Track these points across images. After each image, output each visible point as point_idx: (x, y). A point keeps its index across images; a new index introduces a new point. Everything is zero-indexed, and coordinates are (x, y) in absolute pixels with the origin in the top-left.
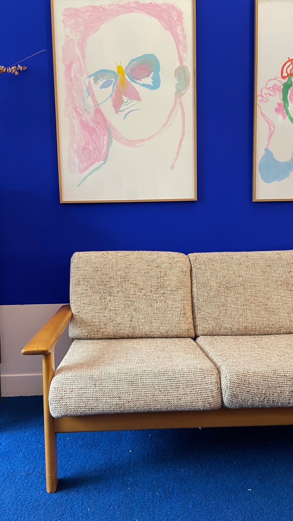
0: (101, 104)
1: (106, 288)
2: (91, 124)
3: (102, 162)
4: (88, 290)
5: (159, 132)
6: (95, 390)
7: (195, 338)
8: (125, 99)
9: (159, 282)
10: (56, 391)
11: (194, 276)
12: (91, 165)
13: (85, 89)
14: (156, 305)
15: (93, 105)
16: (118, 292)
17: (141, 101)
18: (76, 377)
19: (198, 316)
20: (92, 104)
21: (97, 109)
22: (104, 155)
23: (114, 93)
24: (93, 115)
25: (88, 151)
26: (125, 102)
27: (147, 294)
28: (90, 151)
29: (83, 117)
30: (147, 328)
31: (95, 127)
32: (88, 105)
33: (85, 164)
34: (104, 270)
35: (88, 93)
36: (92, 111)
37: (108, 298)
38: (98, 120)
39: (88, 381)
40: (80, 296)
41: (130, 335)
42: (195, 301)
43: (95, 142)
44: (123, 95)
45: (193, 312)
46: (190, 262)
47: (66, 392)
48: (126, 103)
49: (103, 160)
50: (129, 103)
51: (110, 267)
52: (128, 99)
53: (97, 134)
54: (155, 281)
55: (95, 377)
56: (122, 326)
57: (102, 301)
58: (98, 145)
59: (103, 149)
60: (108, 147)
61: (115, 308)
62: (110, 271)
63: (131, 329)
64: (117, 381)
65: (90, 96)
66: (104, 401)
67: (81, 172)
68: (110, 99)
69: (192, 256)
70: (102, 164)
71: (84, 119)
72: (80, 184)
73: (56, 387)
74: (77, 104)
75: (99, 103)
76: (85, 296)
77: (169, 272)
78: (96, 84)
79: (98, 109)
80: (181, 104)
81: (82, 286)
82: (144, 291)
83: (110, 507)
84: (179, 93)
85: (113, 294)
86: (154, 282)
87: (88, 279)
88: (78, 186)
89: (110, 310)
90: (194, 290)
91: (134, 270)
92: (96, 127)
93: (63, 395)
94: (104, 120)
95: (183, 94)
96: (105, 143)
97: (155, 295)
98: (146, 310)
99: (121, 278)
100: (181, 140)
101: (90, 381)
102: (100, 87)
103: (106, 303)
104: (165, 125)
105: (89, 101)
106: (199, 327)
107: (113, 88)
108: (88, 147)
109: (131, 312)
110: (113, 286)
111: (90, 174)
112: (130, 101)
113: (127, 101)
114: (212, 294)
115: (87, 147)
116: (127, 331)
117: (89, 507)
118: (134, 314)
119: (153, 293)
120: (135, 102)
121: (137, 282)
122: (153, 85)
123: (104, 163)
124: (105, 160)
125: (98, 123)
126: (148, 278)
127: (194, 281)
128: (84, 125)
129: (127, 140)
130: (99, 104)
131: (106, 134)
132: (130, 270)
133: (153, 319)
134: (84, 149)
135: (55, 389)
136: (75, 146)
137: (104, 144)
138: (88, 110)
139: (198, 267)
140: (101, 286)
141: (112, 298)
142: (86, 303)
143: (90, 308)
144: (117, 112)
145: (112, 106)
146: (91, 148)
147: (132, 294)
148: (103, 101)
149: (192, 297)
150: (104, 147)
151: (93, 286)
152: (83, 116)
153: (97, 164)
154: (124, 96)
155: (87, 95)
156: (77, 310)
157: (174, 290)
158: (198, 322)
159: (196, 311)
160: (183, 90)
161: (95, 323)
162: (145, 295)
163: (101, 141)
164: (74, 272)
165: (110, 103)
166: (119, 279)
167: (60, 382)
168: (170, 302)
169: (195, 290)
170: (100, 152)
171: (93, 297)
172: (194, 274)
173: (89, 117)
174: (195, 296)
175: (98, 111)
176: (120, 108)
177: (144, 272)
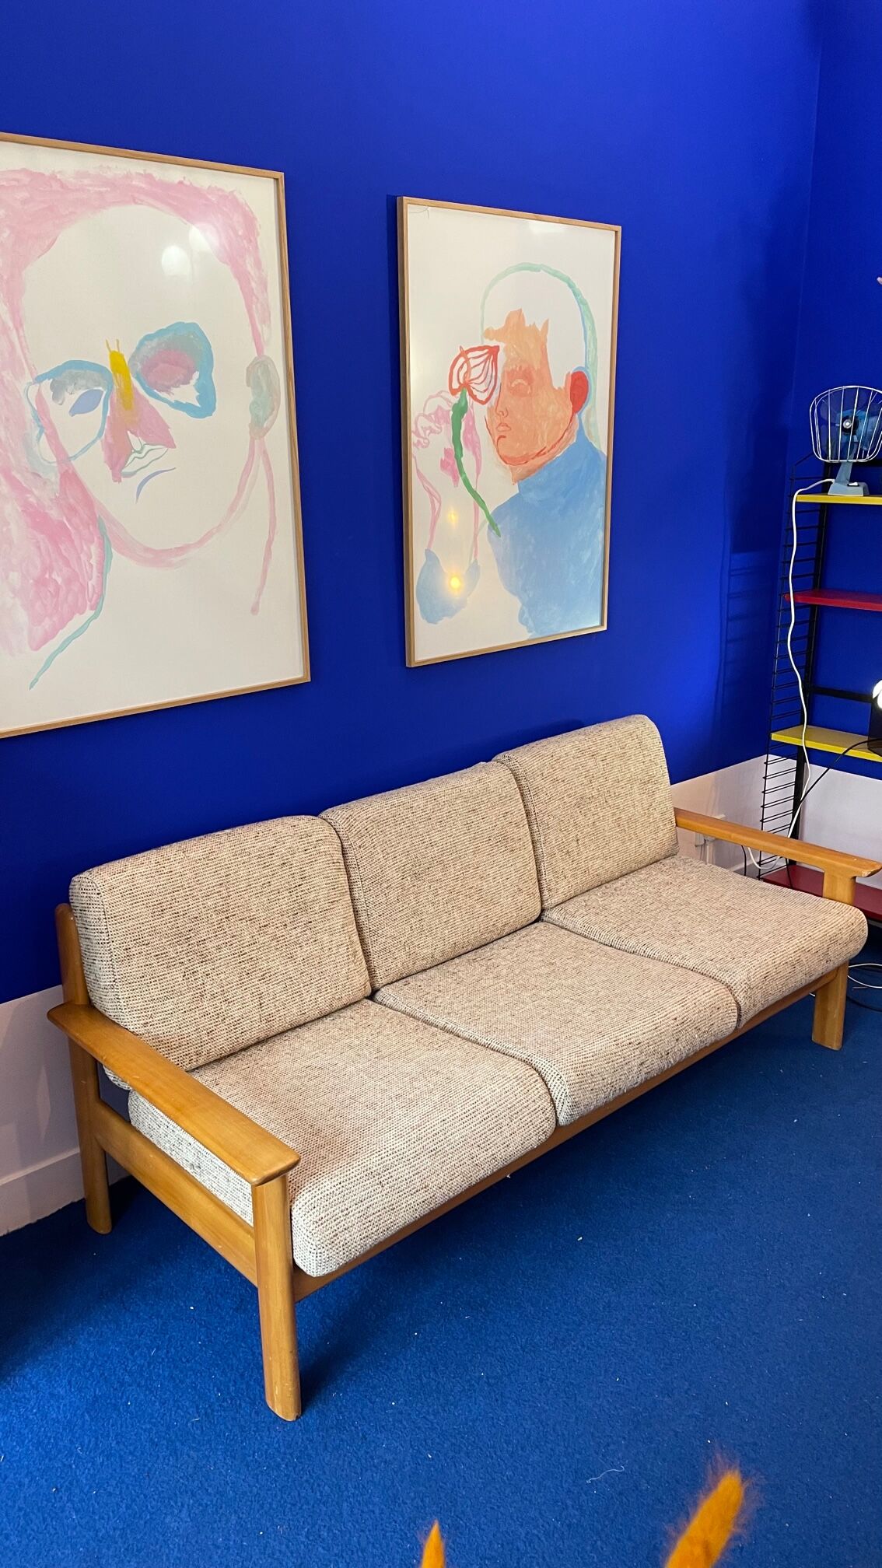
0: (75, 457)
1: (190, 947)
2: (54, 513)
3: (89, 613)
4: (155, 965)
5: (220, 525)
6: (384, 1193)
7: (371, 997)
8: (136, 442)
9: (295, 898)
10: (321, 1227)
11: (354, 866)
12: (63, 624)
13: (29, 415)
14: (300, 954)
15: (55, 460)
16: (218, 948)
17: (174, 447)
19: (374, 949)
20: (51, 457)
21: (67, 471)
22: (93, 596)
23: (106, 427)
24: (57, 487)
25: (51, 589)
26: (135, 451)
27: (277, 933)
28: (58, 588)
29: (28, 495)
30: (294, 1010)
31: (66, 522)
32: (42, 461)
33: (47, 624)
34: (177, 904)
35: (39, 429)
36: (54, 477)
37: (201, 969)
38: (72, 501)
39: (368, 1182)
40: (137, 984)
41: (262, 1036)
42: (363, 918)
43: (67, 563)
44: (128, 432)
45: (362, 940)
46: (338, 835)
47: (338, 1221)
48: (140, 452)
49: (92, 609)
50: (147, 452)
51: (187, 893)
52: (143, 442)
53: (72, 541)
54: (286, 899)
55: (375, 1169)
56: (245, 1025)
57: (190, 980)
58: (77, 570)
59: (90, 580)
60: (102, 573)
61: (222, 989)
62: (191, 903)
63: (264, 1025)
64: (412, 1160)
65: (43, 436)
67: (37, 648)
68: (99, 442)
70: (90, 620)
71: (32, 500)
72: (36, 680)
73: (316, 1219)
74: (12, 459)
75: (70, 455)
76: (149, 981)
77: (309, 872)
78: (60, 402)
79: (70, 472)
80: (265, 453)
81: (136, 959)
82: (270, 930)
84: (258, 428)
85: (209, 957)
86: (285, 902)
87: (147, 938)
88: (31, 687)
89: (213, 997)
90: (357, 895)
91: (240, 887)
92: (67, 519)
93: (335, 1228)
94: (88, 501)
95: (268, 429)
96: (93, 561)
97: (294, 932)
98: (284, 972)
99: (218, 912)
100: (270, 542)
101: (371, 1181)
103: (200, 983)
104: (232, 509)
105: (44, 448)
106: (378, 972)
107: (105, 413)
108: (50, 576)
109: (257, 986)
110: (205, 938)
111: (61, 649)
112: (148, 448)
113: (142, 448)
114: (393, 896)
115: (47, 576)
116: (257, 1032)
118: (263, 988)
119: (288, 928)
120: (160, 450)
121: (252, 914)
122: (198, 405)
123: (95, 617)
124: (97, 607)
125: (72, 509)
126: (273, 897)
127: (355, 877)
128: (36, 518)
129: (147, 550)
130: (69, 459)
131: (96, 539)
132: (231, 889)
133: (302, 985)
134: (41, 582)
135: (316, 1225)
136: (15, 577)
137: (91, 566)
138: (41, 474)
139: (359, 843)
140: (178, 947)
141: (210, 967)
142: (155, 997)
143: (170, 1005)
144: (117, 477)
145: (105, 462)
146: (59, 580)
147: (247, 944)
148: (83, 449)
149: (356, 912)
150: (92, 572)
151: (162, 952)
152: (31, 492)
153: (77, 621)
154: (134, 436)
155: (37, 432)
156: (141, 1022)
157: (328, 908)
158: (376, 961)
159: (368, 940)
160: (266, 420)
161: (188, 1039)
162: (274, 938)
163: (83, 557)
164: (109, 930)
165: (98, 452)
166: (214, 916)
168: (326, 938)
169: (359, 894)
170: (83, 588)
171: (169, 979)
172: (352, 862)
173: (46, 495)
174: (361, 907)
175: (69, 478)
176: (124, 467)
177: (261, 884)
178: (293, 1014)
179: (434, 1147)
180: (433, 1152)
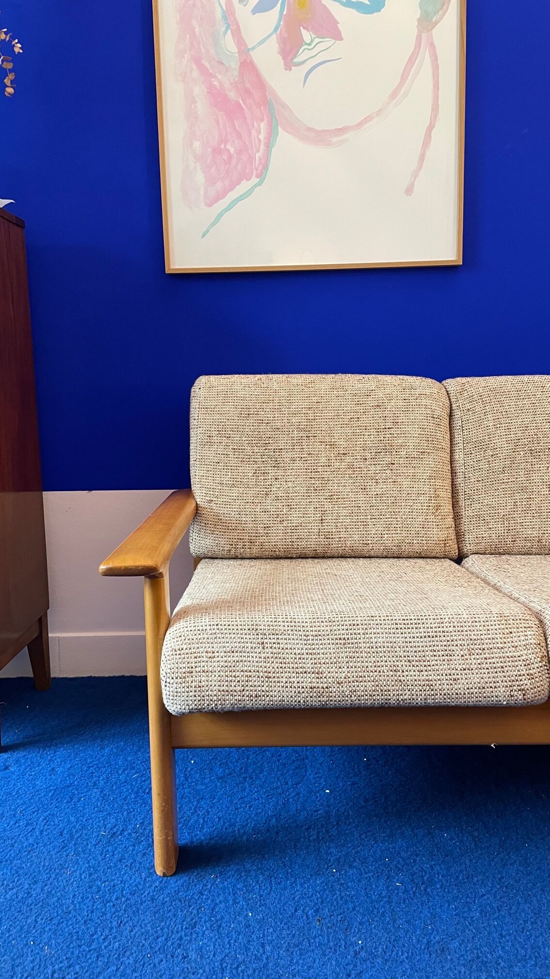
0: (253, 48)
1: (267, 451)
2: (232, 95)
3: (255, 180)
4: (230, 456)
5: (380, 110)
6: (263, 655)
7: (459, 560)
8: (306, 35)
9: (382, 438)
10: (178, 657)
11: (458, 427)
12: (232, 188)
13: (219, 14)
14: (375, 489)
15: (237, 50)
16: (293, 460)
17: (341, 39)
18: (219, 627)
19: (466, 513)
20: (235, 50)
21: (246, 60)
22: (259, 165)
23: (282, 23)
24: (236, 73)
25: (225, 157)
26: (306, 44)
27: (355, 464)
28: (230, 156)
29: (213, 80)
30: (356, 537)
31: (241, 102)
32: (226, 51)
33: (219, 186)
34: (263, 413)
35: (226, 25)
36: (234, 65)
37: (272, 473)
38: (248, 85)
39: (248, 636)
40: (212, 467)
41: (320, 550)
42: (460, 480)
43: (239, 136)
44: (301, 28)
45: (455, 504)
46: (449, 397)
47: (199, 659)
48: (309, 45)
49: (257, 176)
50: (317, 44)
51: (276, 407)
52: (313, 36)
53: (246, 119)
54: (372, 437)
55: (262, 627)
56: (303, 533)
57: (260, 478)
58: (247, 143)
59: (258, 152)
60: (268, 147)
61: (287, 495)
62: (277, 416)
63: (322, 539)
64: (310, 637)
65: (229, 32)
66: (284, 680)
67: (210, 205)
68: (274, 36)
69: (453, 384)
70: (255, 186)
71: (216, 83)
72: (208, 231)
73: (177, 648)
74: (203, 50)
75: (250, 47)
76: (223, 467)
77: (402, 418)
78: (245, 3)
79: (248, 61)
80: (432, 45)
81: (216, 447)
82: (348, 459)
83: (296, 911)
84: (427, 22)
85: (283, 465)
86: (370, 439)
87: (229, 432)
88: (203, 236)
89: (277, 499)
90: (458, 456)
91: (328, 414)
92: (242, 100)
93: (193, 665)
94: (261, 85)
95: (437, 23)
96: (261, 137)
97: (373, 468)
98: (354, 499)
99: (299, 430)
100: (431, 128)
101: (252, 637)
102: (252, 11)
103: (268, 483)
104: (394, 95)
105: (229, 43)
106: (467, 537)
107: (281, 12)
108: (225, 146)
109: (323, 503)
110: (283, 447)
111: (229, 208)
112: (317, 40)
113: (312, 41)
114: (497, 465)
115: (222, 146)
116: (312, 543)
117: (251, 910)
118: (328, 506)
119: (368, 463)
120: (328, 42)
121: (333, 440)
122: (368, 3)
123: (260, 184)
124: (261, 176)
125: (247, 91)
126: (358, 431)
127: (458, 438)
128: (217, 98)
129: (309, 129)
130: (249, 50)
131: (265, 118)
132: (318, 415)
133: (369, 517)
134: (217, 151)
135: (174, 653)
136: (197, 144)
137: (260, 140)
138: (224, 62)
139: (468, 406)
140: (256, 448)
141: (280, 472)
142: (225, 482)
143: (235, 492)
144: (288, 66)
145: (278, 53)
146: (232, 150)
147: (322, 464)
148: (260, 42)
149: (453, 472)
150: (260, 146)
151: (241, 448)
152: (215, 77)
153: (244, 186)
154: (305, 31)
155: (224, 28)
156: (207, 498)
157: (415, 456)
158: (466, 525)
159: (462, 503)
160: (435, 14)
161: (244, 525)
162: (351, 467)
163: (254, 133)
164: (200, 417)
165: (273, 44)
166: (295, 432)
167: (184, 638)
168: (406, 483)
169: (459, 456)
170: (251, 159)
171: (240, 471)
172: (457, 423)
173: (226, 80)
174: (460, 470)
175: (248, 66)
176: (295, 56)
177: (350, 417)
178: (353, 540)
179: (346, 637)
180: (343, 642)
